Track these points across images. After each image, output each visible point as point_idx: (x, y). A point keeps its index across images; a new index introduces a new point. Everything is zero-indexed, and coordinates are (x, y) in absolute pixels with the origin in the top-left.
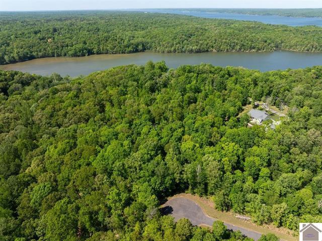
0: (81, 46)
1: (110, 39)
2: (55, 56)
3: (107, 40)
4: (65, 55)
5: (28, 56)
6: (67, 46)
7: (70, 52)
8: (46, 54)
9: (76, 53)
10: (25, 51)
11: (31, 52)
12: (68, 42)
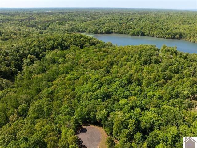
1: (159, 28)
3: (156, 28)
6: (131, 29)
7: (131, 32)
8: (119, 32)
9: (134, 33)
10: (109, 28)
11: (112, 30)
12: (133, 26)
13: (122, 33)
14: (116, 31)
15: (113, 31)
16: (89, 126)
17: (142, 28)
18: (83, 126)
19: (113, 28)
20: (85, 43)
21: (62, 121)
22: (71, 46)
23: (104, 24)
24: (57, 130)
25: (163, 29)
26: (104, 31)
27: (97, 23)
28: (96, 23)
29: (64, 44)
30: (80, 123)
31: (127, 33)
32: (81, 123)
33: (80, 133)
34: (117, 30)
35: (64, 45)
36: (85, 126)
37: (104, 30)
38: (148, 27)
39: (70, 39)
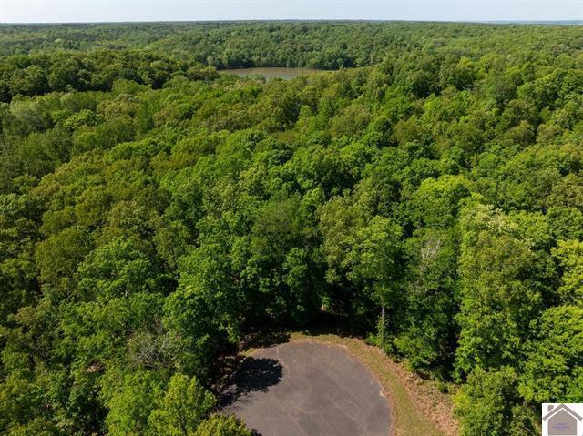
0: (335, 50)
1: (394, 42)
2: (287, 65)
3: (387, 44)
4: (304, 65)
5: (244, 60)
6: (312, 50)
7: (313, 60)
8: (273, 62)
9: (322, 61)
10: (241, 52)
11: (250, 56)
12: (315, 43)
13: (285, 66)
14: (264, 60)
15: (255, 59)
16: (285, 340)
17: (344, 47)
18: (246, 348)
19: (252, 52)
20: (168, 75)
21: (99, 338)
22: (115, 83)
23: (222, 42)
24: (72, 398)
25: (408, 45)
26: (225, 61)
27: (200, 39)
28: (194, 38)
29: (89, 80)
30: (224, 333)
31: (300, 62)
32: (230, 329)
33: (242, 396)
34: (265, 56)
35: (87, 82)
36: (259, 346)
37: (225, 56)
38: (363, 43)
39: (110, 62)
